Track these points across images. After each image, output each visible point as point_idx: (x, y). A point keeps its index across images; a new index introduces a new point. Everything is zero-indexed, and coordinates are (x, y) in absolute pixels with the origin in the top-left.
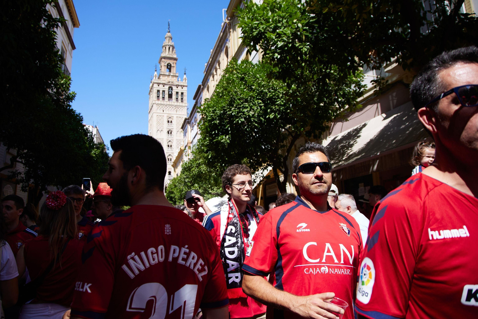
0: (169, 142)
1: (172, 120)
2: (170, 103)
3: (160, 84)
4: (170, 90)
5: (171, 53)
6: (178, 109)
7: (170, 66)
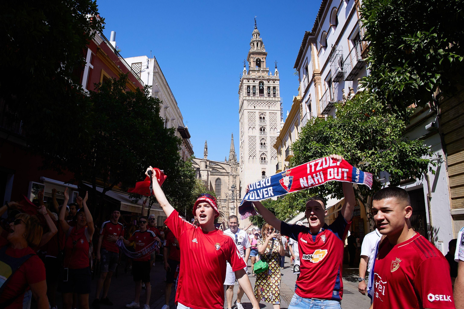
0: (262, 140)
1: (264, 116)
2: (262, 99)
3: (250, 79)
4: (261, 85)
5: (259, 48)
6: (271, 105)
7: (260, 61)
